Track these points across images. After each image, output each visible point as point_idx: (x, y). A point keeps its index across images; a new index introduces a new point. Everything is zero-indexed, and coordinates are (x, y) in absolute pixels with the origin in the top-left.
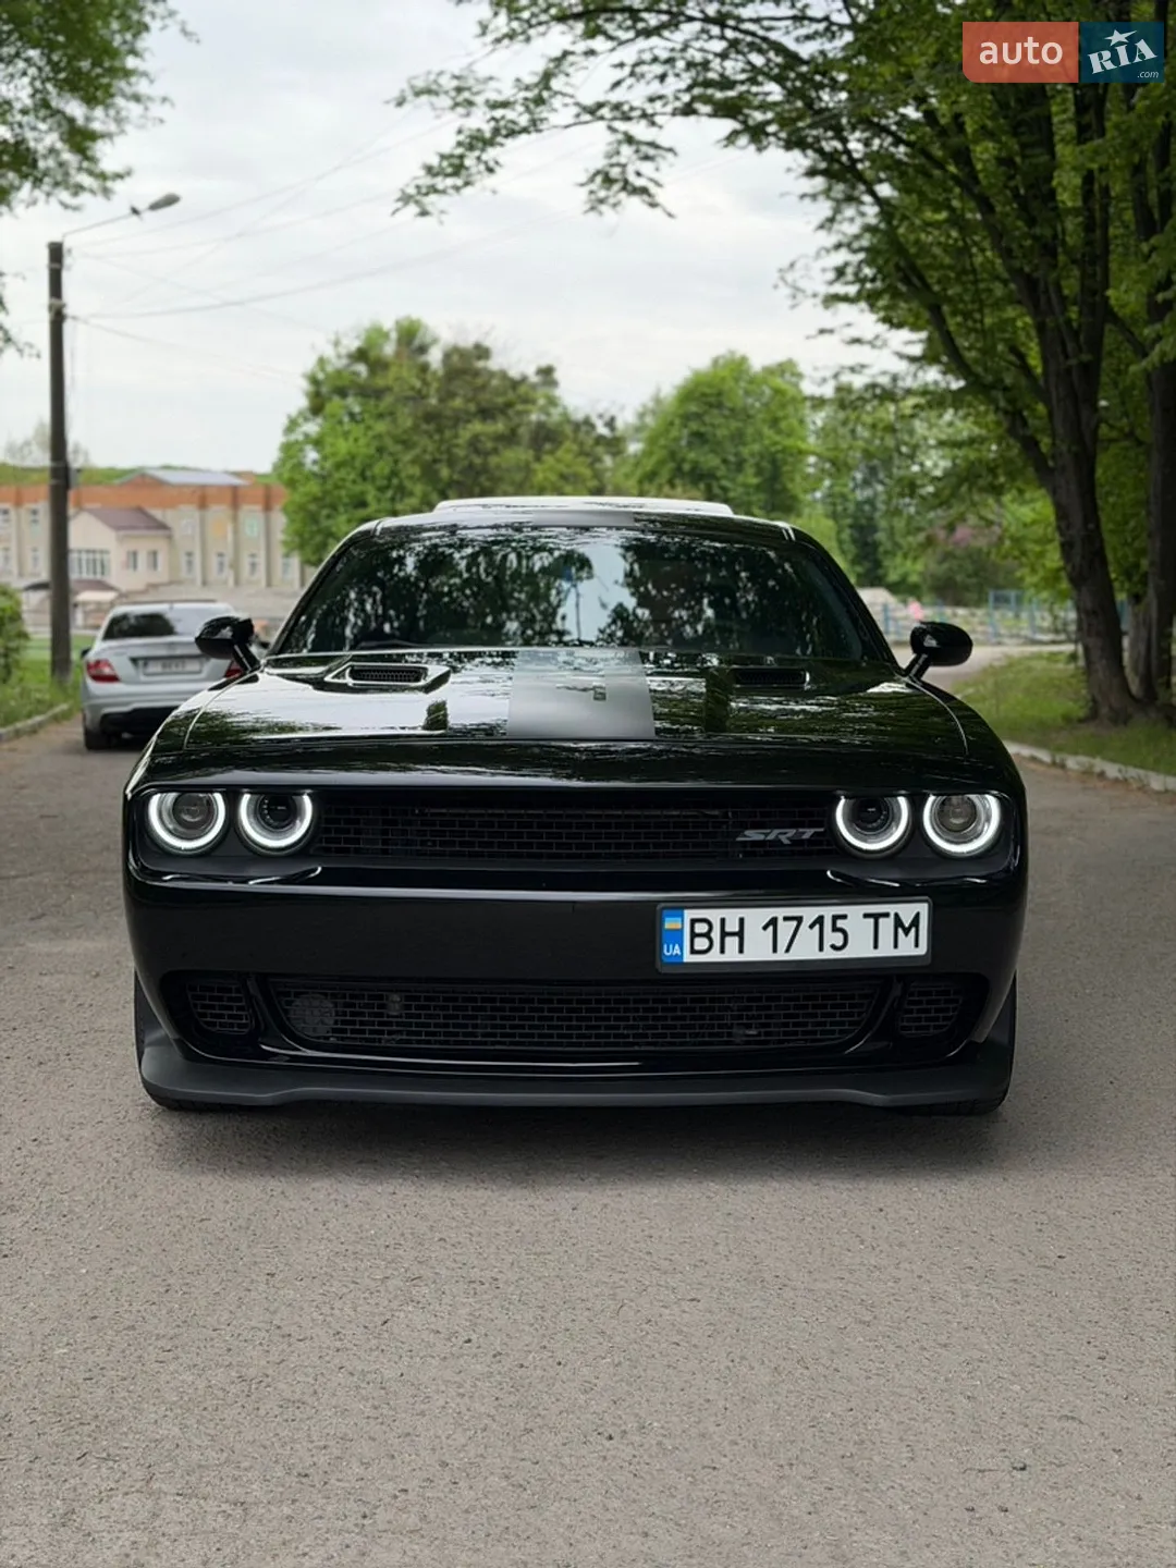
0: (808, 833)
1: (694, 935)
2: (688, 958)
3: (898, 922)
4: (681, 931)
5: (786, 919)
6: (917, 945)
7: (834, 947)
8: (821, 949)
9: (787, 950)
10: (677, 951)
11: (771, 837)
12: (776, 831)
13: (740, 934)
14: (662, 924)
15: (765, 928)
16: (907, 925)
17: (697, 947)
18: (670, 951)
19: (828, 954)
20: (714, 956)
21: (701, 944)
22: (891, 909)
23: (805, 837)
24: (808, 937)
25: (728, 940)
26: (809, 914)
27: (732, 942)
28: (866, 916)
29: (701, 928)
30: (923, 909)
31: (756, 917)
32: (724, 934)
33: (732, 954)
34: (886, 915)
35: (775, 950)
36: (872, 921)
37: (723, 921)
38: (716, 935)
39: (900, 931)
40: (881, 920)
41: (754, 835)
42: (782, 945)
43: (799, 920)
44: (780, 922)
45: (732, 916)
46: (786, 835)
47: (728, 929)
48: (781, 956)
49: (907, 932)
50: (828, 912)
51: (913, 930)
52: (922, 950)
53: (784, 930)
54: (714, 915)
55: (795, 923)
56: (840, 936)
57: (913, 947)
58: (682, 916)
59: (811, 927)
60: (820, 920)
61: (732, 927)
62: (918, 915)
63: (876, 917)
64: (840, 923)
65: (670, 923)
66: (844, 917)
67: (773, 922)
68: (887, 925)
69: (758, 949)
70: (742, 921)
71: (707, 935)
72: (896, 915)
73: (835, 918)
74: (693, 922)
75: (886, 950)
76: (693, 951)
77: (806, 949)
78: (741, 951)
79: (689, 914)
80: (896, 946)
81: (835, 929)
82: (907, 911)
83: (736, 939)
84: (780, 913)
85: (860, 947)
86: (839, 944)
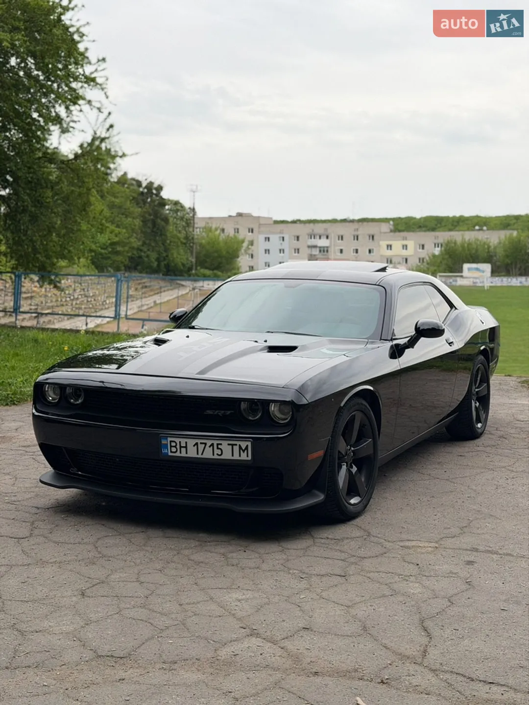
0: (229, 412)
1: (171, 446)
2: (170, 454)
3: (240, 447)
4: (167, 444)
5: (201, 443)
6: (248, 456)
7: (217, 454)
8: (213, 455)
9: (202, 454)
10: (166, 451)
11: (216, 413)
12: (217, 411)
13: (186, 447)
14: (161, 441)
15: (194, 446)
16: (244, 449)
17: (173, 451)
18: (164, 451)
19: (216, 457)
20: (178, 454)
21: (174, 449)
22: (238, 443)
23: (227, 414)
24: (209, 450)
25: (182, 449)
26: (209, 443)
27: (183, 450)
28: (229, 444)
29: (173, 444)
30: (249, 444)
31: (191, 442)
32: (181, 447)
33: (183, 454)
34: (236, 445)
35: (198, 454)
36: (231, 446)
37: (180, 442)
38: (178, 447)
39: (241, 451)
40: (234, 447)
41: (209, 412)
42: (200, 452)
43: (205, 444)
44: (199, 444)
45: (183, 441)
46: (221, 413)
47: (182, 445)
48: (200, 456)
49: (244, 451)
50: (215, 442)
51: (246, 451)
52: (250, 458)
53: (201, 447)
54: (177, 440)
55: (204, 445)
56: (220, 451)
57: (246, 457)
58: (167, 439)
59: (210, 447)
60: (212, 445)
61: (183, 445)
62: (247, 446)
63: (233, 445)
64: (219, 446)
65: (164, 442)
66: (221, 444)
67: (197, 444)
68: (236, 448)
69: (192, 453)
70: (186, 442)
71: (175, 447)
72: (240, 445)
74: (171, 442)
75: (236, 457)
76: (171, 452)
77: (208, 454)
78: (187, 453)
79: (169, 439)
80: (240, 456)
81: (218, 448)
82: (244, 445)
83: (185, 449)
84: (199, 441)
85: (227, 455)
86: (220, 454)
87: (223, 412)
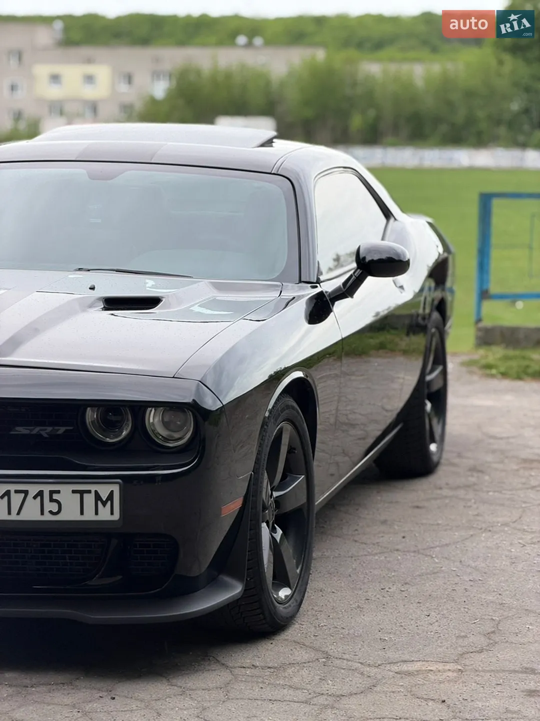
0: (62, 430)
3: (98, 497)
5: (17, 492)
6: (112, 513)
7: (51, 512)
8: (42, 513)
9: (18, 513)
11: (35, 432)
12: (38, 428)
16: (104, 500)
19: (48, 517)
22: (93, 488)
23: (59, 432)
24: (32, 505)
26: (33, 489)
28: (74, 492)
30: (116, 489)
34: (89, 492)
35: (9, 513)
36: (78, 495)
39: (99, 503)
40: (85, 495)
41: (21, 430)
42: (14, 509)
43: (26, 493)
44: (12, 493)
46: (46, 431)
48: (13, 517)
49: (104, 504)
50: (46, 489)
51: (109, 503)
52: (116, 516)
53: (16, 498)
55: (22, 495)
56: (55, 505)
57: (109, 515)
59: (35, 498)
60: (40, 494)
62: (112, 492)
63: (82, 493)
64: (55, 496)
66: (58, 492)
67: (7, 493)
68: (89, 499)
72: (96, 492)
73: (52, 493)
75: (89, 515)
80: (97, 513)
81: (52, 500)
82: (104, 491)
84: (13, 487)
85: (70, 512)
86: (55, 510)
87: (49, 429)
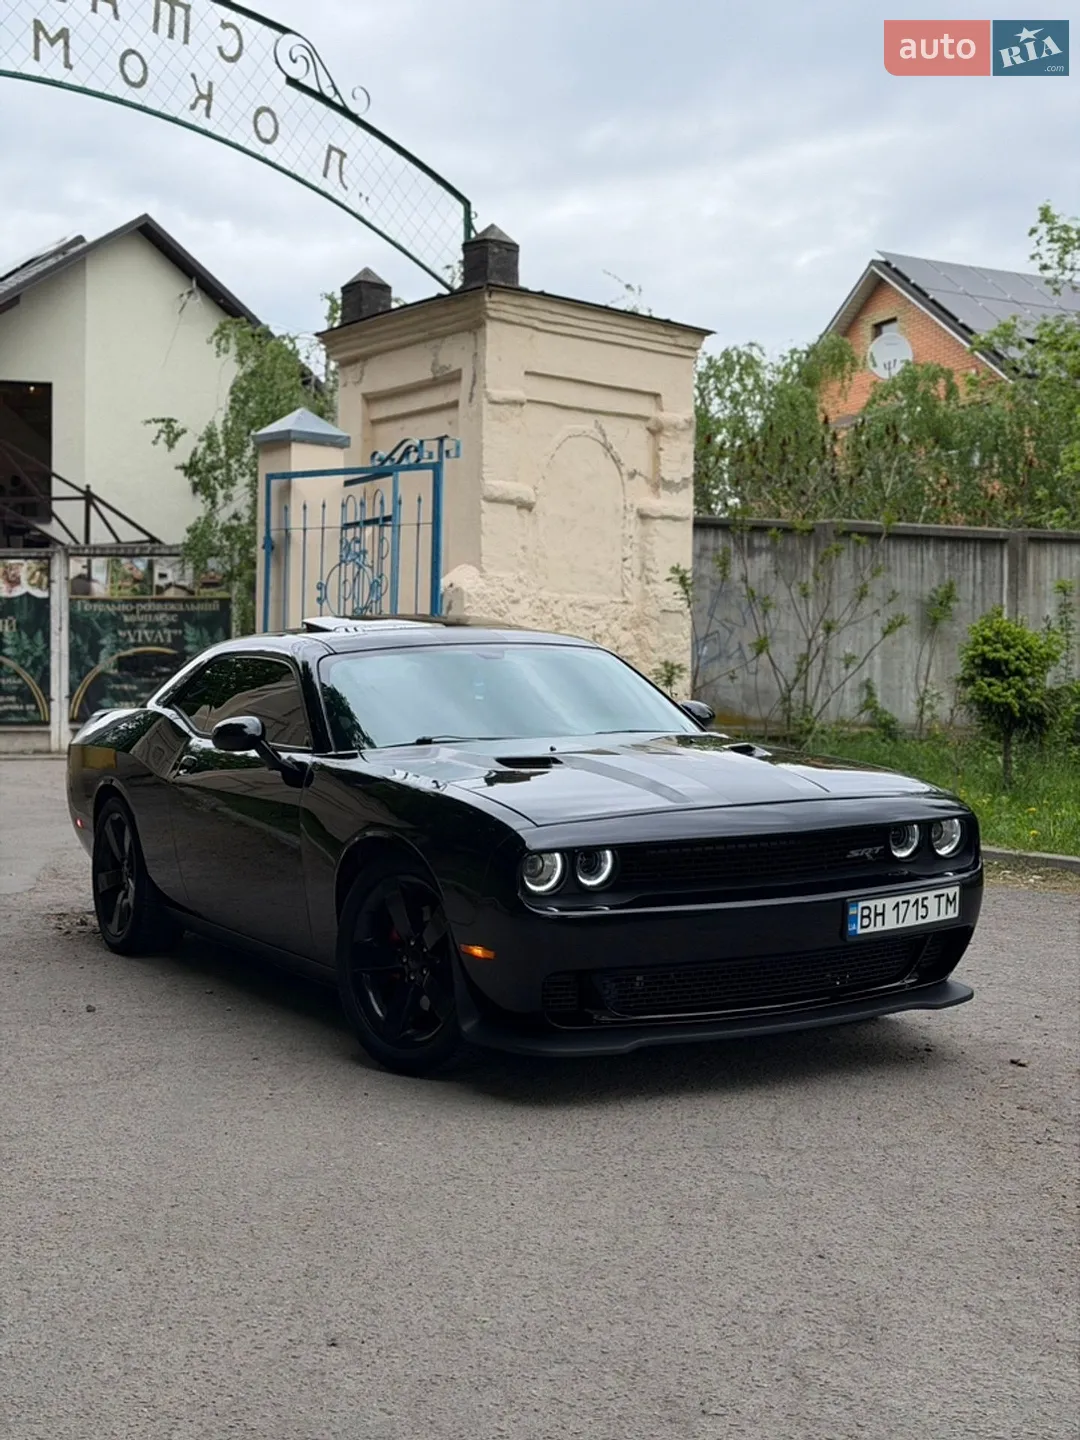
1: (863, 917)
2: (859, 931)
3: (948, 899)
4: (857, 915)
5: (903, 902)
6: (955, 912)
7: (923, 917)
8: (917, 919)
9: (903, 921)
10: (854, 927)
13: (883, 914)
14: (847, 912)
15: (894, 909)
16: (951, 901)
17: (863, 924)
19: (921, 921)
20: (871, 929)
21: (866, 922)
22: (944, 892)
23: (876, 852)
24: (912, 913)
25: (878, 918)
26: (912, 898)
27: (879, 920)
28: (934, 897)
29: (866, 912)
30: (957, 891)
31: (890, 902)
32: (876, 915)
33: (879, 928)
34: (942, 896)
35: (898, 922)
36: (937, 899)
37: (875, 907)
38: (872, 916)
39: (948, 904)
40: (941, 899)
41: (855, 853)
42: (901, 918)
43: (908, 902)
44: (900, 904)
45: (879, 903)
47: (878, 912)
48: (900, 925)
49: (951, 904)
50: (920, 897)
51: (953, 903)
52: (957, 915)
53: (903, 907)
54: (871, 904)
55: (906, 905)
56: (924, 910)
57: (952, 913)
58: (858, 906)
59: (913, 906)
60: (917, 902)
61: (880, 910)
62: (955, 894)
63: (939, 897)
64: (925, 903)
65: (852, 912)
66: (926, 898)
67: (897, 905)
68: (943, 899)
69: (891, 924)
70: (884, 906)
71: (868, 916)
72: (946, 896)
73: (923, 899)
74: (863, 908)
75: (943, 917)
76: (862, 927)
77: (911, 921)
78: (883, 924)
79: (862, 904)
80: (947, 913)
81: (924, 906)
82: (951, 893)
83: (881, 917)
84: (899, 899)
85: (933, 915)
86: (924, 915)
